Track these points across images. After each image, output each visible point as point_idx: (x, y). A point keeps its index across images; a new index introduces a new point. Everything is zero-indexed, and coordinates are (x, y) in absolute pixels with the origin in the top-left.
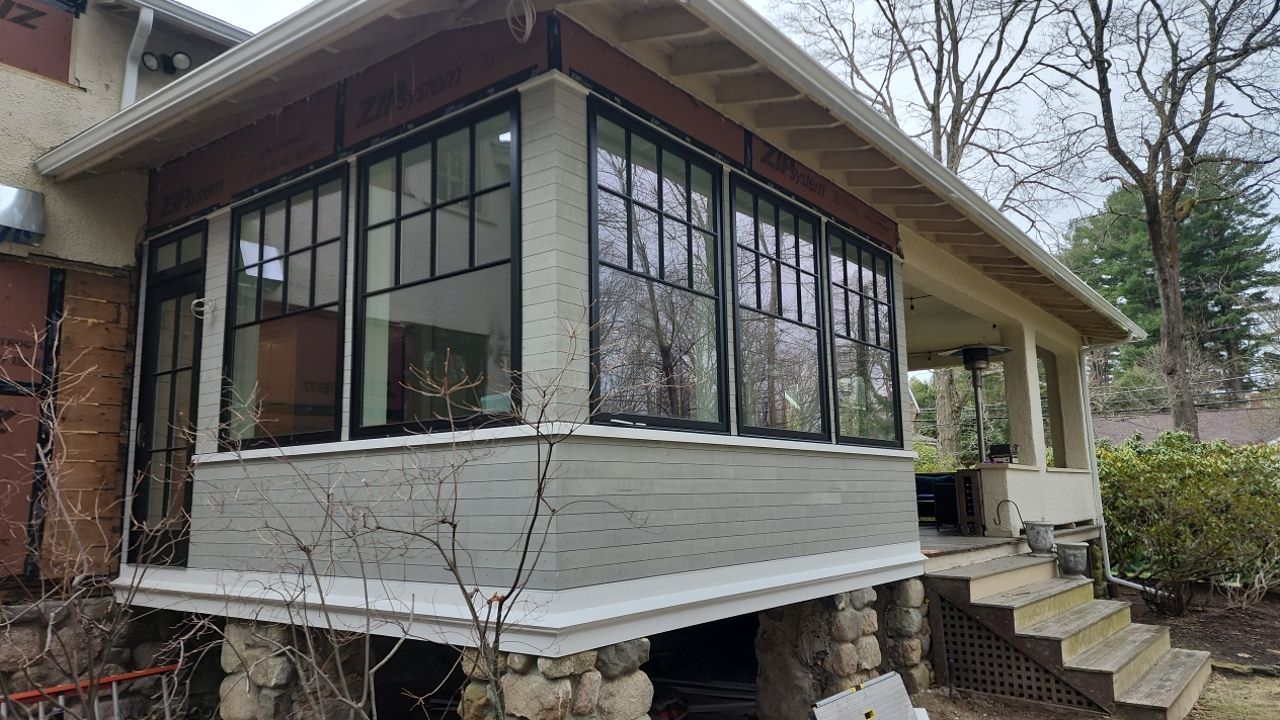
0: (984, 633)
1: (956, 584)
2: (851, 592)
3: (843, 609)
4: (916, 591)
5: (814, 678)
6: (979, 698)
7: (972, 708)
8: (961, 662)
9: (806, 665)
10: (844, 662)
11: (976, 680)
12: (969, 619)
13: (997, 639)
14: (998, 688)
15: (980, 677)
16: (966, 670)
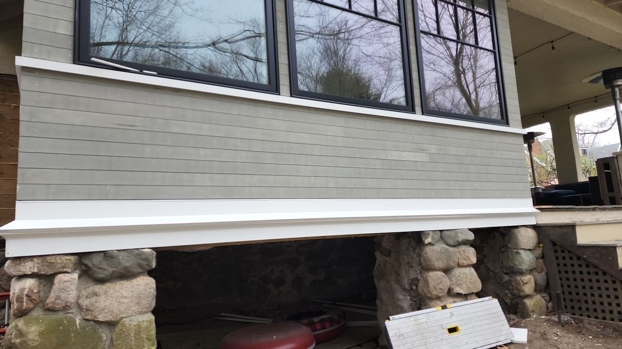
0: (592, 270)
1: (564, 230)
2: (441, 231)
3: (430, 244)
4: (527, 238)
5: (411, 300)
6: (590, 323)
7: (579, 330)
8: (574, 294)
9: (405, 289)
10: (431, 286)
11: (588, 309)
12: (579, 258)
13: (604, 274)
14: (608, 316)
15: (591, 306)
16: (579, 301)
